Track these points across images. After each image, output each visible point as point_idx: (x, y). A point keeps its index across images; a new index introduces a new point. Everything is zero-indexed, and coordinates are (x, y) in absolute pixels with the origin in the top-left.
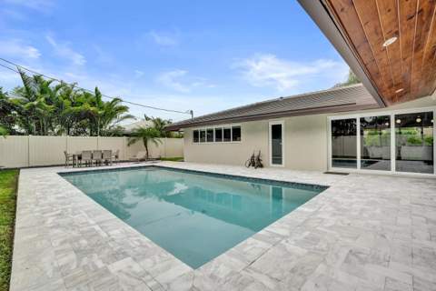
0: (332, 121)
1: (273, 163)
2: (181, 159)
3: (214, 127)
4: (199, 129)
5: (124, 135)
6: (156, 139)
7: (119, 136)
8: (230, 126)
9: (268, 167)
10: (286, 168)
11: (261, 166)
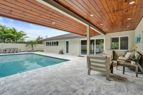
0: (81, 41)
1: (67, 53)
2: (43, 51)
3: (52, 41)
4: (48, 42)
5: (25, 43)
6: (35, 45)
7: (23, 43)
8: (56, 41)
9: (65, 54)
10: (70, 54)
11: (63, 54)
